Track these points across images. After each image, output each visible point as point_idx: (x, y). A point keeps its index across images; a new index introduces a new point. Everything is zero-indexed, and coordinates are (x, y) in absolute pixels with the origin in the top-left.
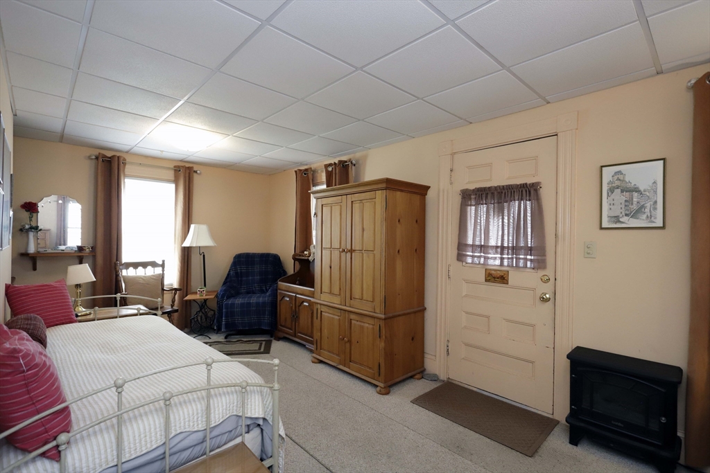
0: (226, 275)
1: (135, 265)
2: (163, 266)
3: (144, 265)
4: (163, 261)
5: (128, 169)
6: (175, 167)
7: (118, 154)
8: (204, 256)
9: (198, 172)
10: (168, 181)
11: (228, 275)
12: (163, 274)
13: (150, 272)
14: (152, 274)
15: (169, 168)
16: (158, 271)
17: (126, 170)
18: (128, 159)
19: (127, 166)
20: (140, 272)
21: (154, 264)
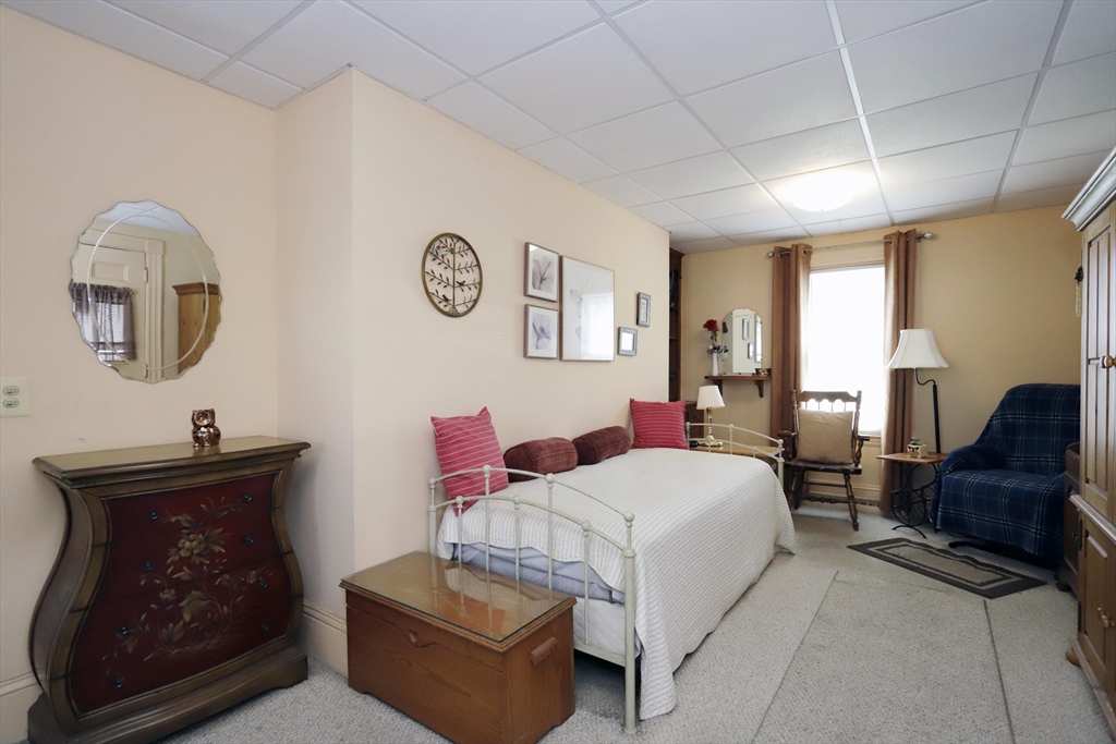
0: (983, 428)
1: (819, 396)
2: (857, 400)
3: (832, 396)
4: (860, 393)
5: (815, 260)
6: (885, 237)
7: (796, 242)
8: (935, 387)
9: (927, 235)
10: (875, 264)
11: (988, 427)
12: (857, 414)
13: (839, 407)
14: (842, 410)
15: (876, 243)
16: (851, 407)
17: (812, 261)
18: (814, 244)
19: (813, 256)
20: (825, 406)
21: (845, 397)
